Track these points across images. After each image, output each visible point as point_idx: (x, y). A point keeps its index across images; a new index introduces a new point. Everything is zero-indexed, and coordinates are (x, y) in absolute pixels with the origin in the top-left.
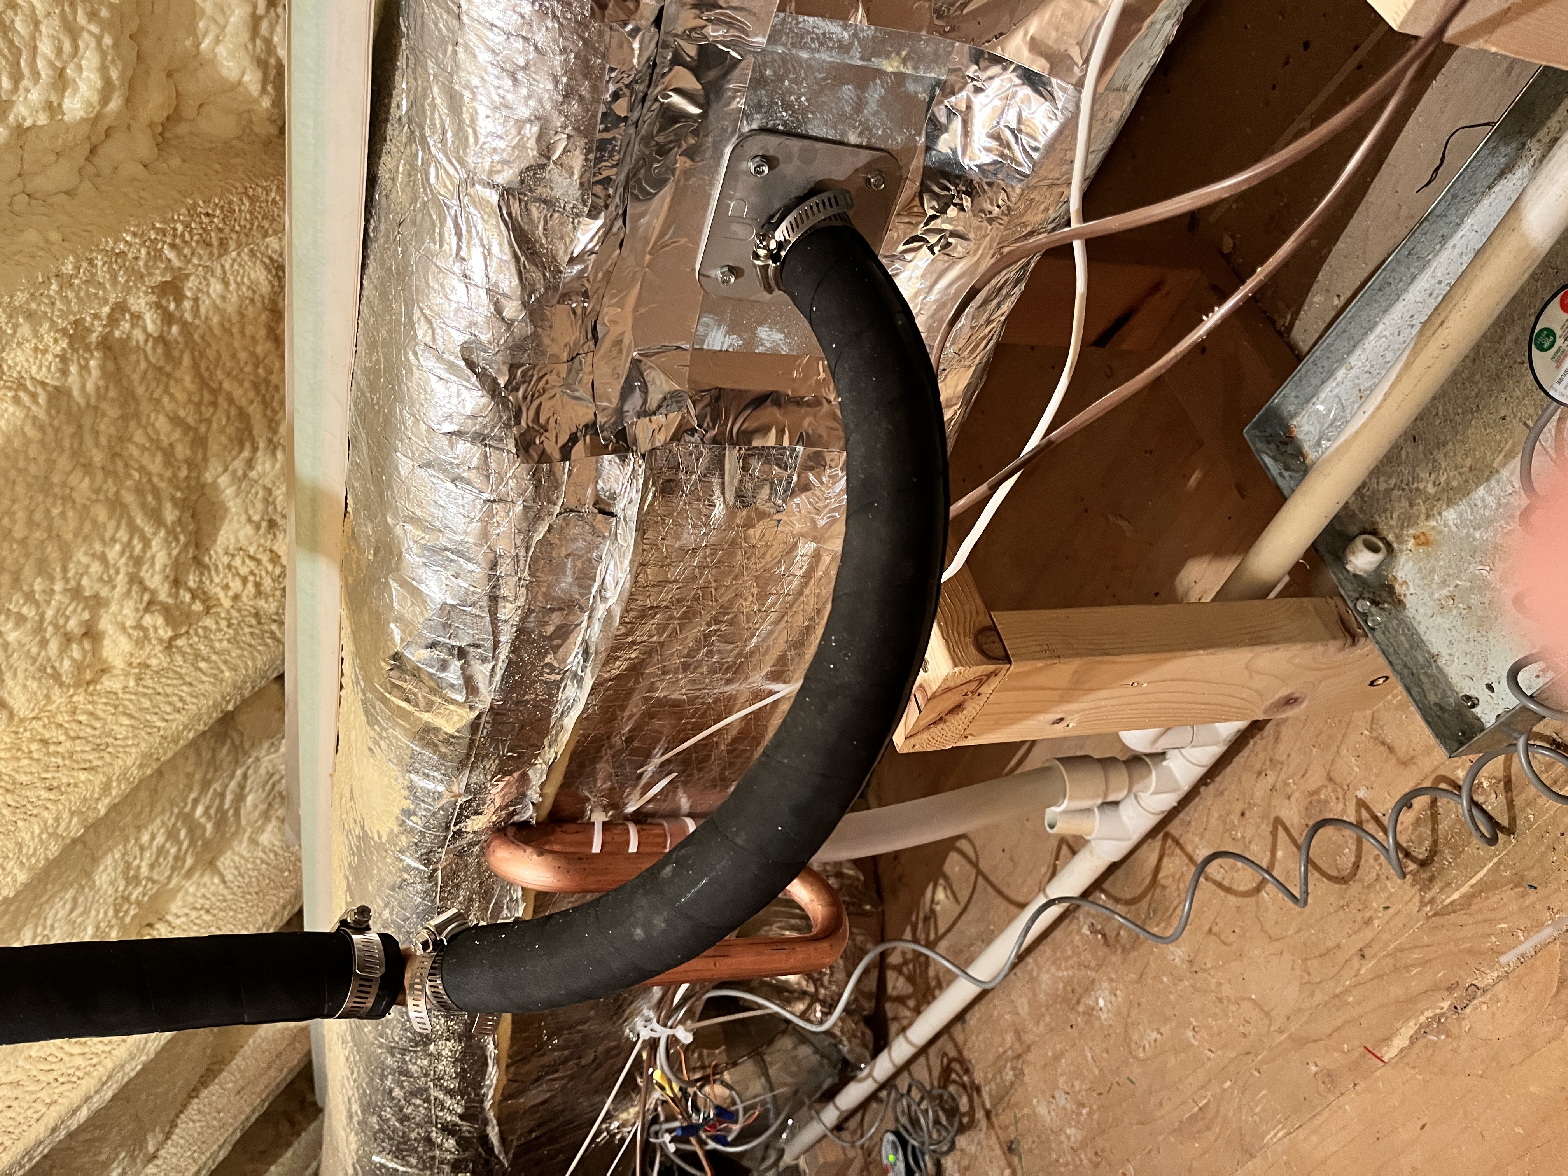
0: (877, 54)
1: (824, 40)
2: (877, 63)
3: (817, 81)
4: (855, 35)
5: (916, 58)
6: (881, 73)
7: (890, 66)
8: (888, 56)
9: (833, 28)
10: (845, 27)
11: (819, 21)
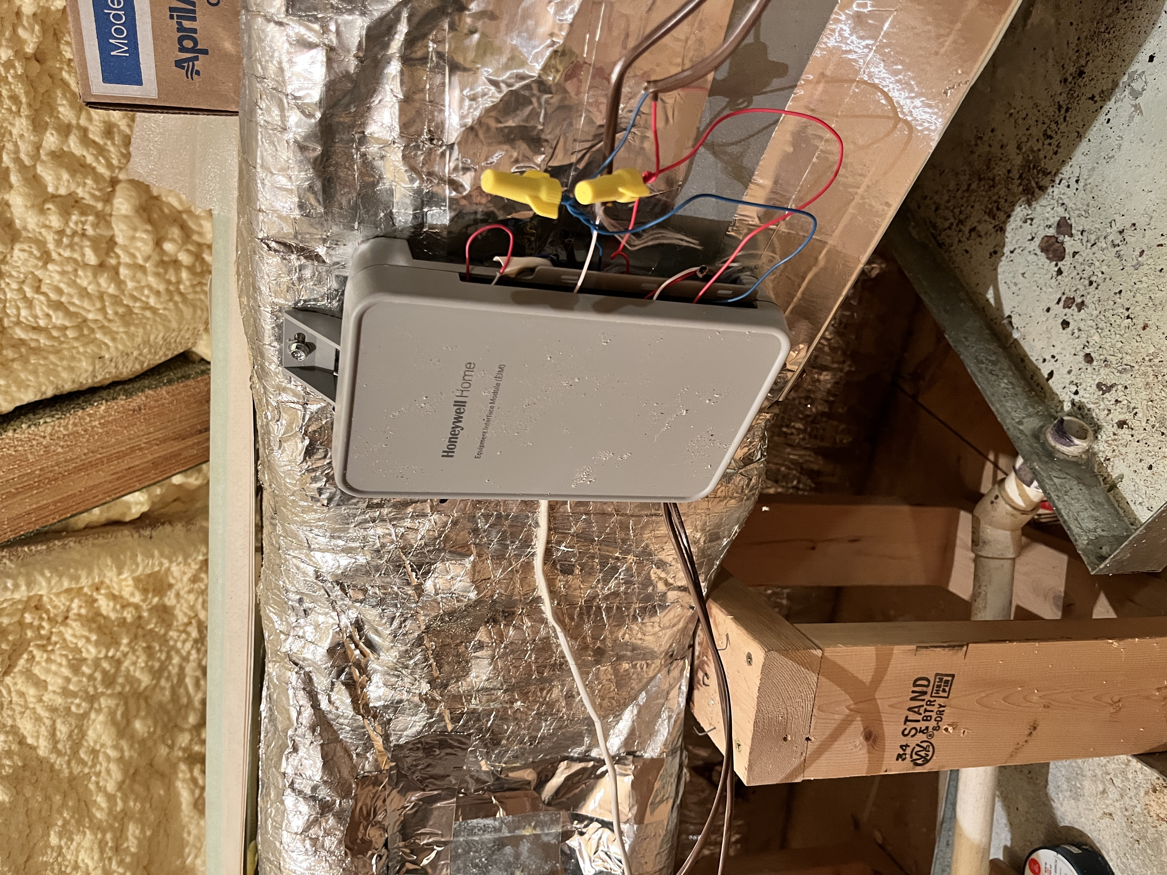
0: (518, 828)
1: (485, 829)
2: (518, 832)
3: (490, 849)
4: (502, 822)
5: (540, 824)
6: (523, 837)
7: (528, 832)
8: (524, 828)
9: (489, 822)
10: (495, 820)
11: (479, 820)
